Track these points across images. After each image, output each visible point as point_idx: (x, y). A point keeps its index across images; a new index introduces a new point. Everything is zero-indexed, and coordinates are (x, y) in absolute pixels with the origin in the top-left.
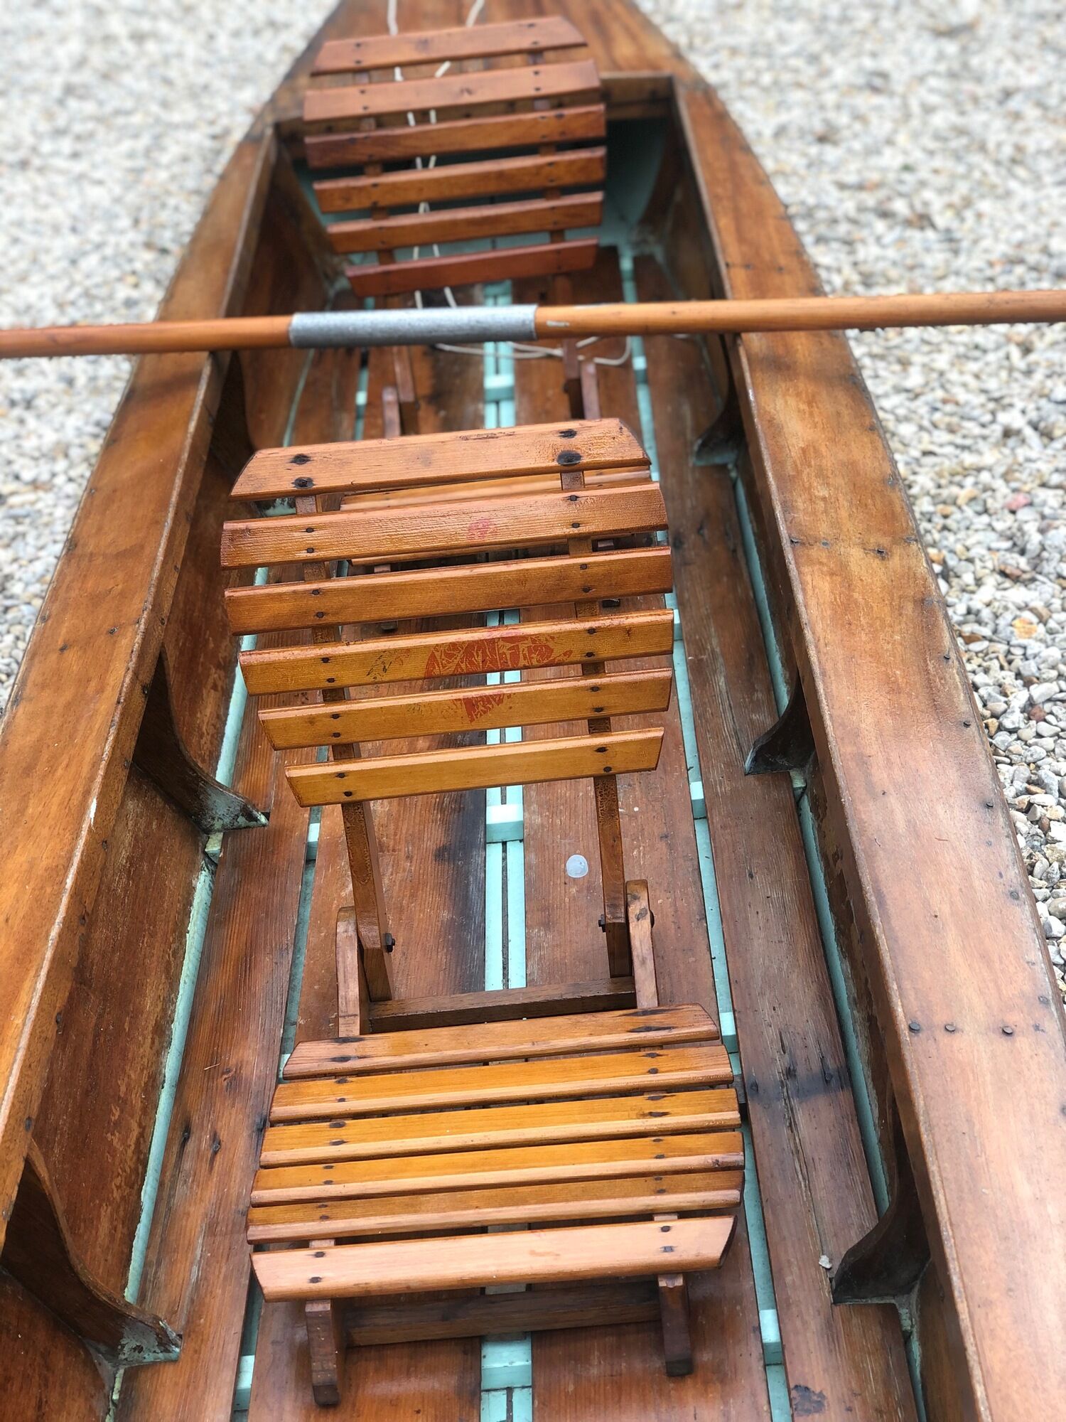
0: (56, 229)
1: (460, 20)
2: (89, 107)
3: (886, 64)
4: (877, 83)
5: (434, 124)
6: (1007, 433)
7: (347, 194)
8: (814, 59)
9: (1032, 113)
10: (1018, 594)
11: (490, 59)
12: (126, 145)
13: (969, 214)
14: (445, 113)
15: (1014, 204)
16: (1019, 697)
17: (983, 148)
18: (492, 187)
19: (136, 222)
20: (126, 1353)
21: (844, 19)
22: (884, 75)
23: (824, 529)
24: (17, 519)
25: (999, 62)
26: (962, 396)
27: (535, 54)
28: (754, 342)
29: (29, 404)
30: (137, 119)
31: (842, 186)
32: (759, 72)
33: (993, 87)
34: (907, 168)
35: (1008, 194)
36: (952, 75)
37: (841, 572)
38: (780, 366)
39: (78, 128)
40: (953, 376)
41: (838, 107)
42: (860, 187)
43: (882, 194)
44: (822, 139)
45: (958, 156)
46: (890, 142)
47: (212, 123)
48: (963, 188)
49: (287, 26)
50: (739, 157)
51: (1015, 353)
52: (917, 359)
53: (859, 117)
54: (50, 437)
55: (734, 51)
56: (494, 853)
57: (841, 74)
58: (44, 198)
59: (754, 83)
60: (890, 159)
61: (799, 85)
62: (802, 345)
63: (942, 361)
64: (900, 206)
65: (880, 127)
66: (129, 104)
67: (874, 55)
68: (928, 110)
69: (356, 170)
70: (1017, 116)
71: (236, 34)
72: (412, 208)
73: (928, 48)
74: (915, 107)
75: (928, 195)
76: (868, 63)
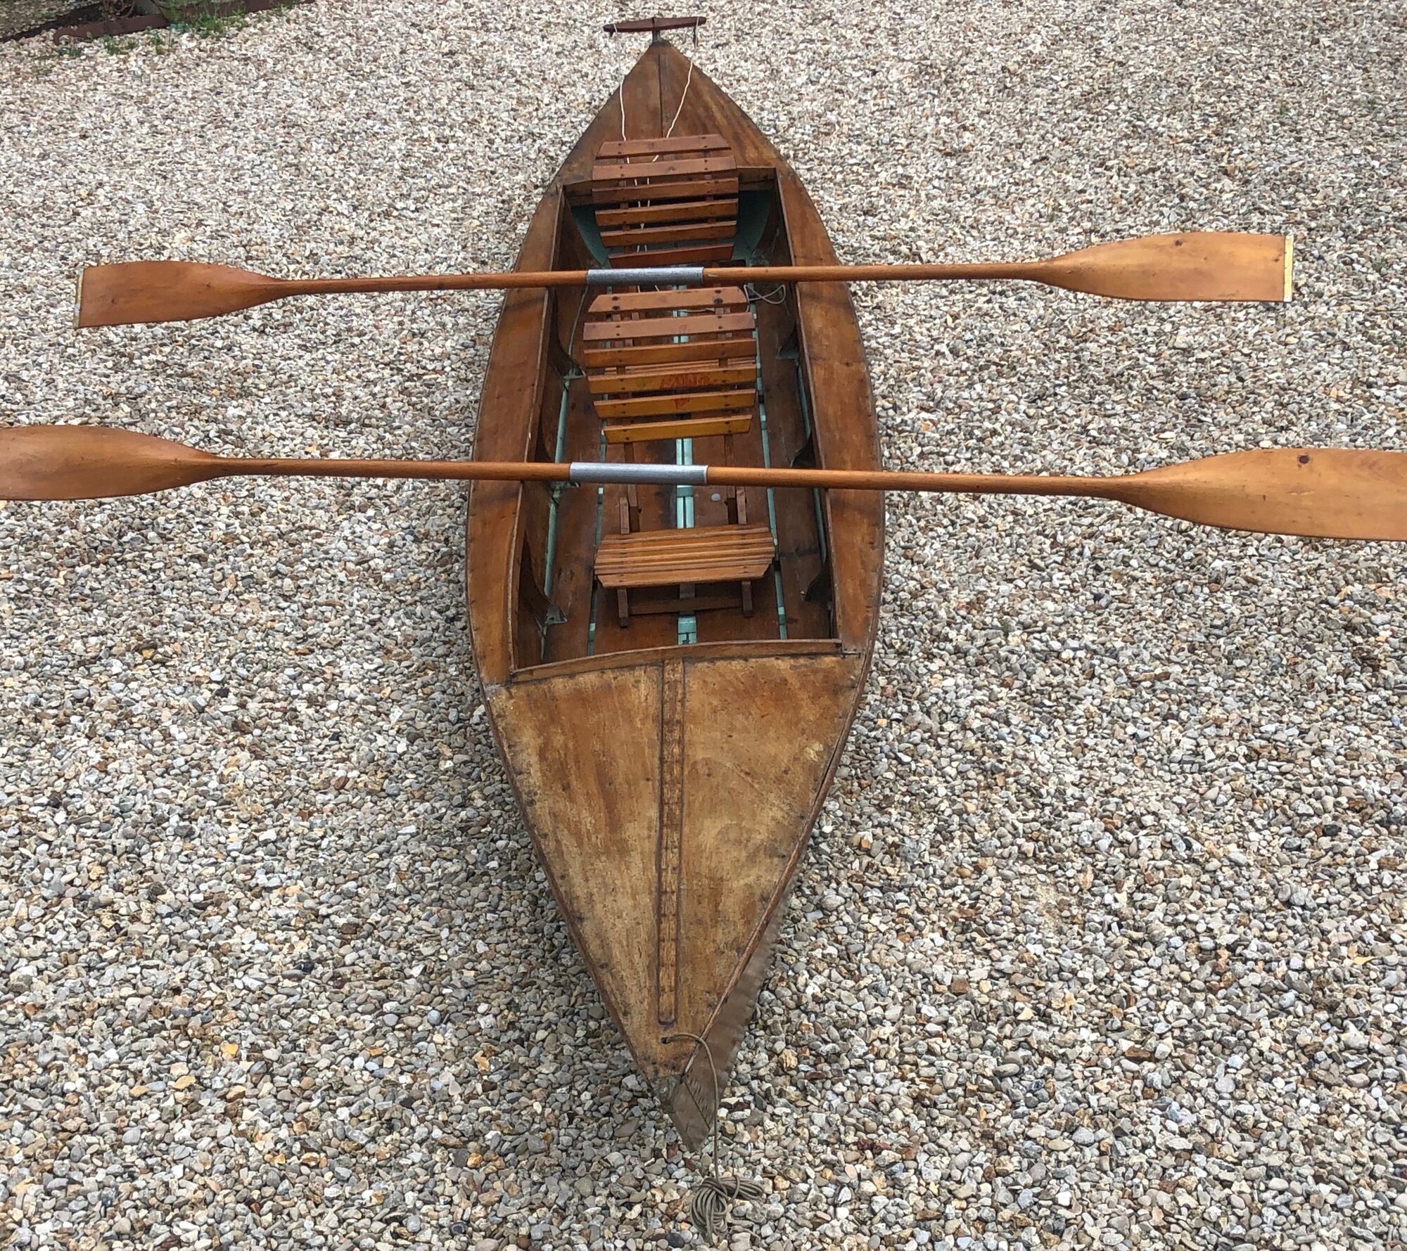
0: (416, 251)
1: (662, 135)
2: (421, 182)
3: (911, 171)
4: (903, 182)
5: (648, 185)
6: (938, 353)
7: (610, 217)
8: (869, 167)
9: (989, 201)
10: (924, 415)
11: (678, 154)
12: (449, 205)
13: (942, 254)
14: (654, 179)
15: (969, 248)
16: (918, 450)
17: (957, 221)
18: (682, 217)
19: (464, 247)
20: (548, 621)
21: (891, 144)
22: (909, 178)
23: (825, 355)
24: (428, 386)
25: (978, 172)
26: (918, 337)
27: (706, 152)
28: (804, 286)
29: (422, 335)
30: (453, 190)
31: (873, 237)
32: (835, 174)
33: (970, 187)
34: (912, 229)
35: (965, 243)
36: (949, 179)
37: (830, 370)
38: (815, 297)
39: (415, 194)
40: (916, 329)
41: (879, 195)
42: (884, 239)
43: (895, 242)
44: (866, 213)
45: (941, 223)
46: (905, 215)
47: (500, 194)
48: (941, 240)
49: (540, 136)
50: (807, 209)
51: (950, 320)
52: (899, 321)
53: (889, 201)
54: (438, 351)
55: (822, 160)
56: (680, 502)
57: (883, 176)
58: (404, 234)
59: (831, 180)
60: (904, 224)
61: (859, 183)
62: (825, 288)
63: (911, 322)
64: (904, 249)
65: (901, 207)
66: (446, 181)
67: (904, 166)
68: (930, 198)
69: (616, 206)
70: (981, 202)
71: (507, 141)
72: (637, 226)
73: (937, 163)
74: (923, 197)
75: (920, 243)
76: (900, 170)
